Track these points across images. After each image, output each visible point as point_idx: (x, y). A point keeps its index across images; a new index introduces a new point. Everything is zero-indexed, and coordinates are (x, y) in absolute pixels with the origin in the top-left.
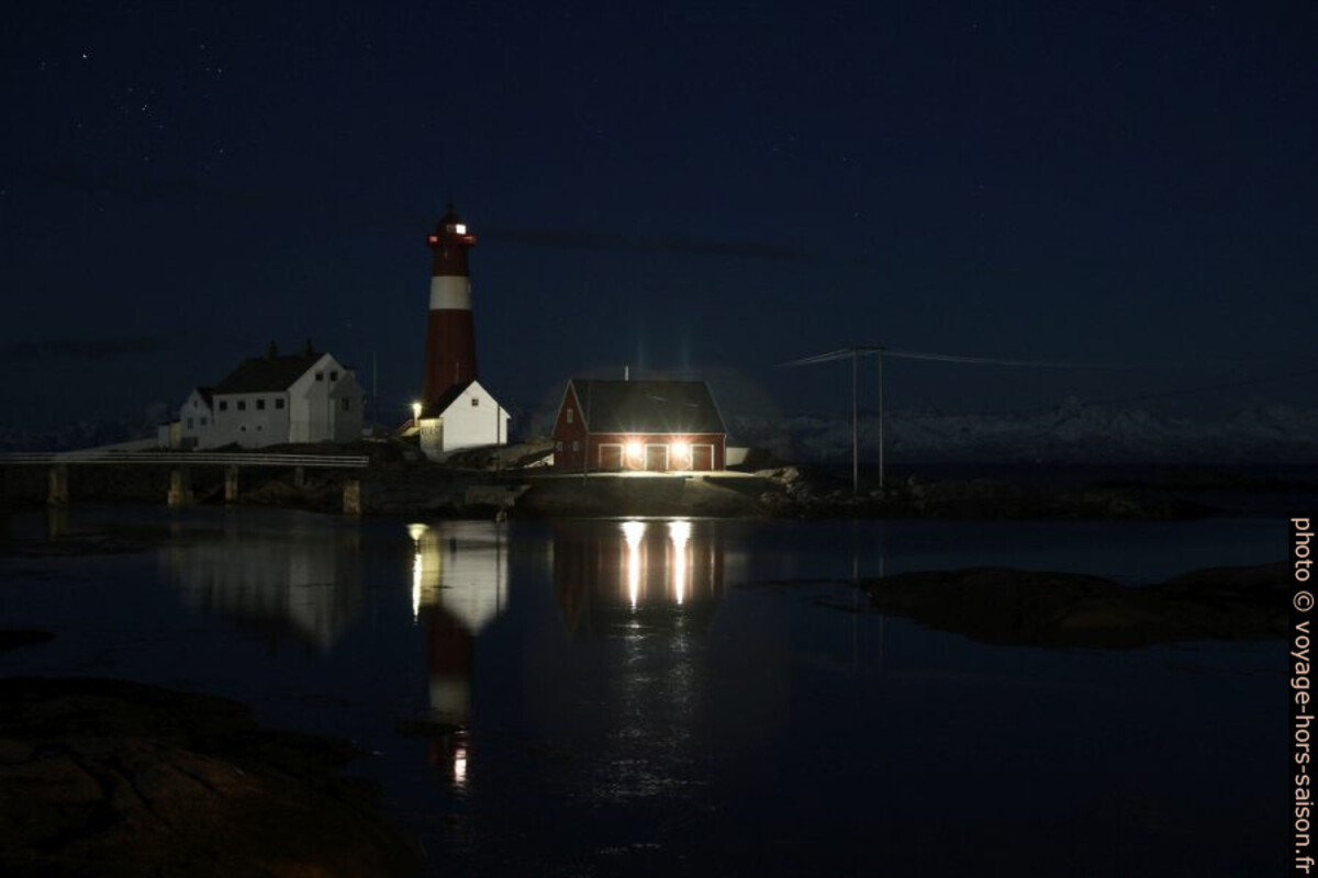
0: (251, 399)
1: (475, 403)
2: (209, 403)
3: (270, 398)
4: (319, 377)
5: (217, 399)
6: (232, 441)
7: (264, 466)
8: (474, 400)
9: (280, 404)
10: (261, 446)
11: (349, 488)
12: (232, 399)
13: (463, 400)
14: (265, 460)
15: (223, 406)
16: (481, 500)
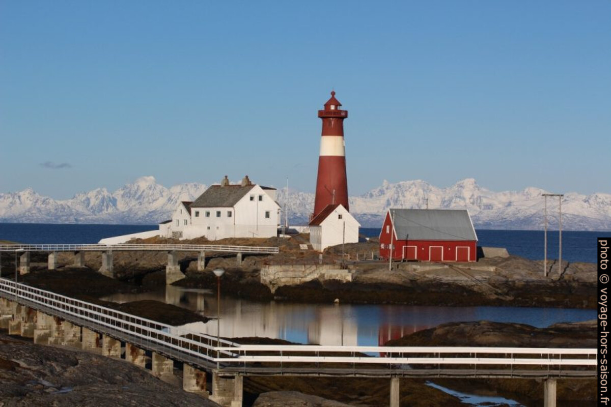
0: (213, 211)
1: (340, 217)
2: (190, 212)
3: (224, 211)
4: (252, 199)
5: (193, 210)
6: (202, 235)
7: (219, 252)
8: (339, 216)
9: (230, 214)
10: (218, 239)
11: (263, 269)
12: (203, 211)
13: (333, 216)
14: (220, 249)
15: (197, 214)
16: (333, 278)
